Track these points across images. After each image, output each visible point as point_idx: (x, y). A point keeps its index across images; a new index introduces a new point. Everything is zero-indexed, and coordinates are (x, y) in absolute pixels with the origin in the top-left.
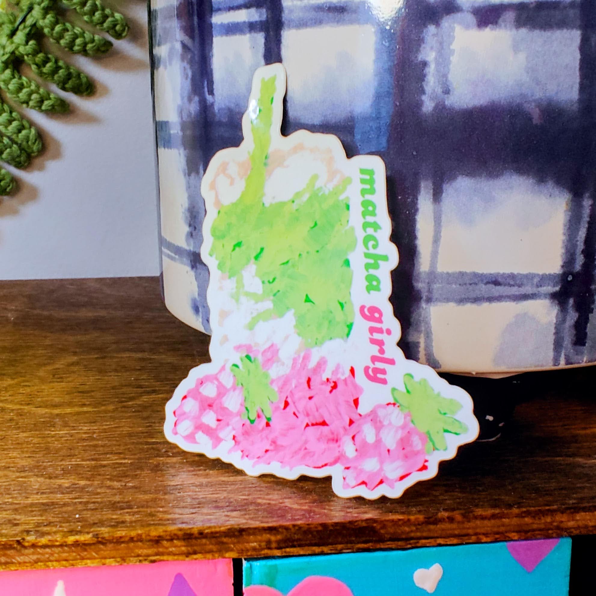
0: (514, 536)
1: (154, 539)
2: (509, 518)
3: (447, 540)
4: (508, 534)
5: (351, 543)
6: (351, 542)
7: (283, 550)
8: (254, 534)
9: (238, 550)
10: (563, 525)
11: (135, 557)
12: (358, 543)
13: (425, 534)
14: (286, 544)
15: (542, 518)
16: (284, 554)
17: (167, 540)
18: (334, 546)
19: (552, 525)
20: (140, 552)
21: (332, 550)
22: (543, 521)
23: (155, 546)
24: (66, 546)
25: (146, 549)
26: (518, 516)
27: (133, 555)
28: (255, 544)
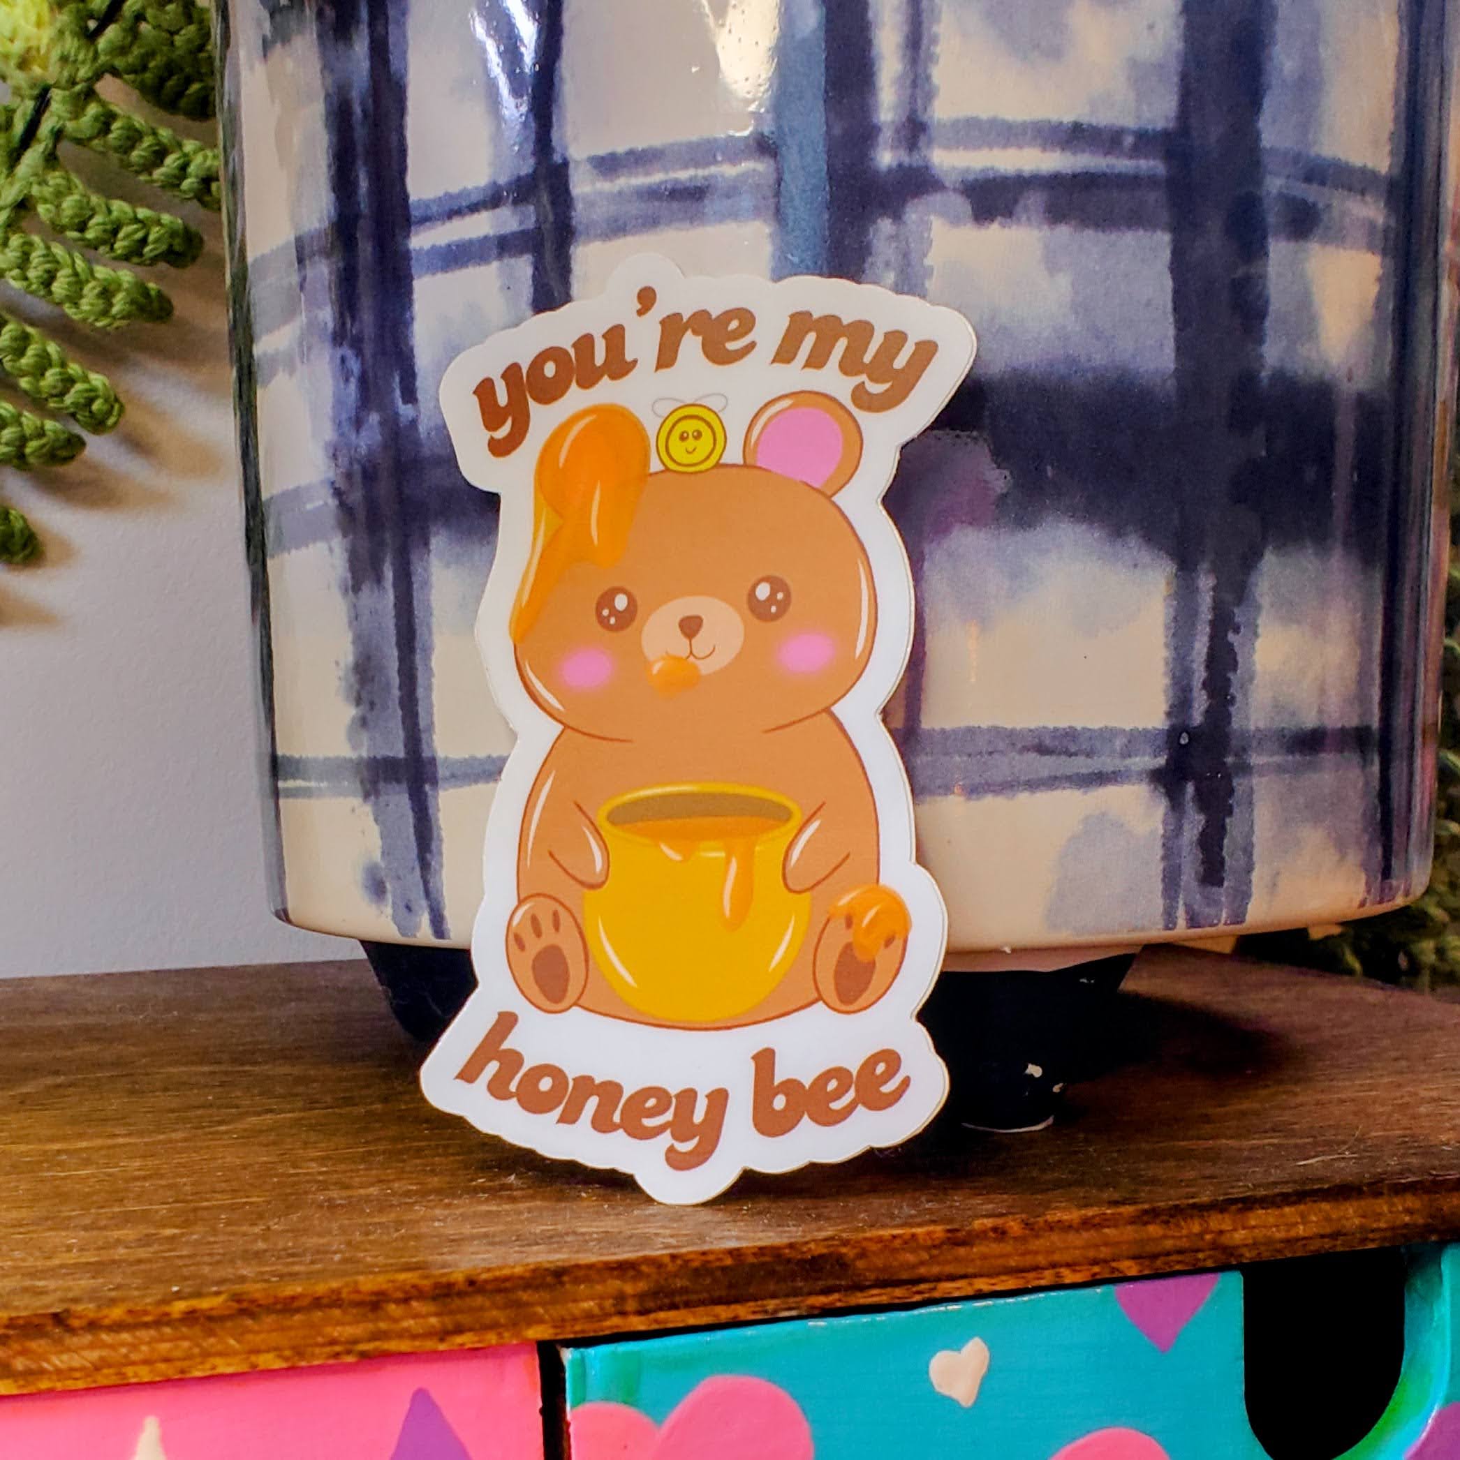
0: (1130, 1268)
1: (368, 1298)
2: (1116, 1226)
3: (993, 1281)
4: (1114, 1264)
5: (796, 1295)
6: (796, 1293)
7: (652, 1316)
8: (587, 1280)
9: (553, 1320)
10: (1225, 1240)
11: (323, 1345)
12: (810, 1294)
13: (949, 1269)
14: (659, 1302)
15: (1183, 1223)
16: (655, 1327)
17: (398, 1302)
18: (759, 1303)
19: (1202, 1239)
20: (336, 1332)
21: (754, 1313)
22: (1184, 1232)
23: (370, 1316)
24: (168, 1324)
25: (350, 1324)
26: (1133, 1220)
27: (320, 1340)
28: (592, 1303)
